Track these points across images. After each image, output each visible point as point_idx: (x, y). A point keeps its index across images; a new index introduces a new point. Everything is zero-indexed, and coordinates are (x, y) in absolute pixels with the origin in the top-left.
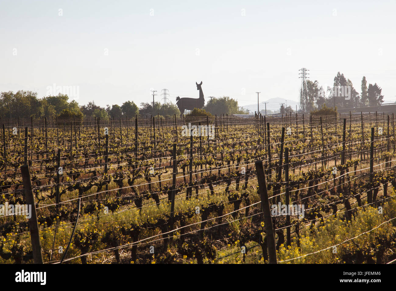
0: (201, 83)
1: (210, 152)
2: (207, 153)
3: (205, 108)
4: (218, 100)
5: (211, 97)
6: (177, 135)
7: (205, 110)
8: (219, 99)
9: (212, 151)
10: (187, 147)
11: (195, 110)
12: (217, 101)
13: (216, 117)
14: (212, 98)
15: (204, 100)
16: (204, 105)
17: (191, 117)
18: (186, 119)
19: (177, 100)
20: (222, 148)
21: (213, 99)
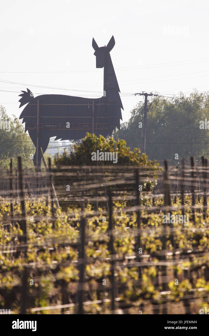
0: (112, 43)
1: (143, 296)
2: (134, 298)
3: (124, 134)
4: (173, 106)
5: (146, 95)
6: (25, 232)
7: (124, 142)
8: (177, 101)
9: (152, 294)
10: (60, 275)
11: (89, 141)
12: (170, 108)
13: (166, 168)
14: (149, 98)
15: (120, 105)
16: (121, 122)
17: (76, 167)
18: (59, 174)
19: (22, 102)
20: (186, 283)
21: (155, 101)
